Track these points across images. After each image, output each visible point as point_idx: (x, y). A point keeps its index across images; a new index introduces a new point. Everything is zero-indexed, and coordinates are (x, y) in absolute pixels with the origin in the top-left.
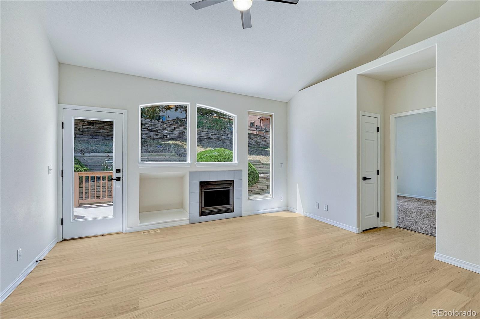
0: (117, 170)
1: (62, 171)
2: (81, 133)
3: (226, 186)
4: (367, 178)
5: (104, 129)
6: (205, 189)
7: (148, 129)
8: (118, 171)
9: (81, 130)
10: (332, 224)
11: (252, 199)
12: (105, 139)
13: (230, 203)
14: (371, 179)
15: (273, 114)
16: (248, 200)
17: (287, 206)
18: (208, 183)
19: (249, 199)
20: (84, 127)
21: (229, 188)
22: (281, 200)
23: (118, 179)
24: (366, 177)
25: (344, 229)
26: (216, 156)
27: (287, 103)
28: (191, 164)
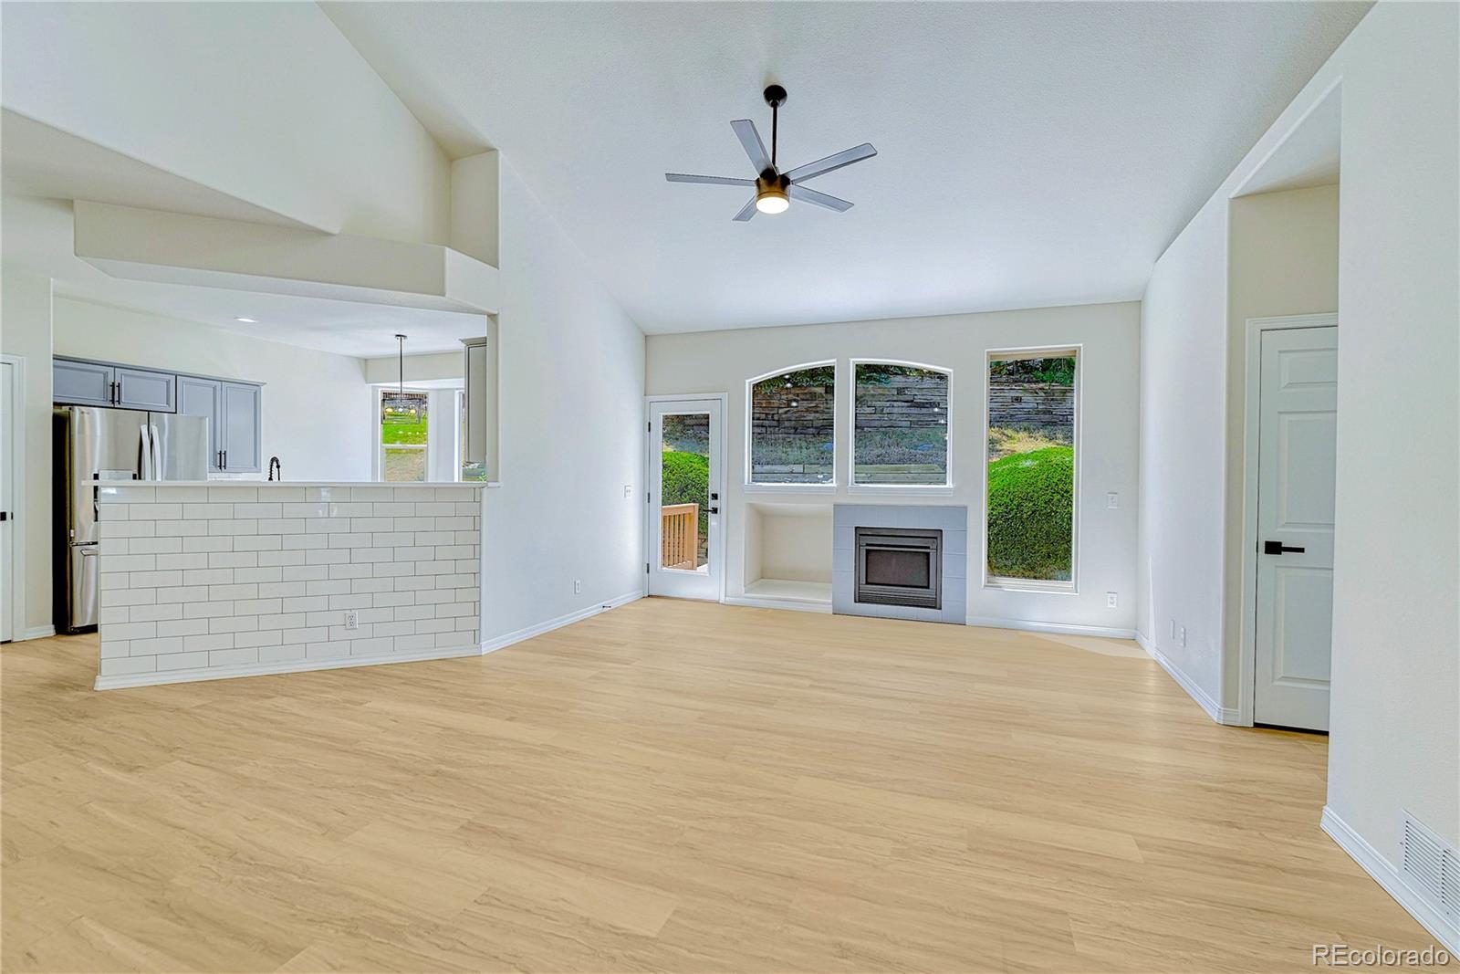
0: (713, 495)
1: (649, 494)
2: (775, 423)
3: (920, 542)
4: (1283, 546)
5: (817, 412)
6: (868, 545)
7: (912, 401)
8: (715, 497)
9: (776, 417)
10: (1188, 690)
11: (1000, 587)
12: (818, 434)
13: (932, 585)
14: (1301, 550)
15: (1080, 347)
16: (985, 586)
17: (1136, 629)
18: (876, 532)
19: (989, 584)
20: (781, 411)
21: (928, 548)
22: (1109, 606)
23: (715, 511)
24: (1280, 543)
25: (1203, 706)
26: (1027, 470)
27: (1140, 301)
28: (837, 489)
